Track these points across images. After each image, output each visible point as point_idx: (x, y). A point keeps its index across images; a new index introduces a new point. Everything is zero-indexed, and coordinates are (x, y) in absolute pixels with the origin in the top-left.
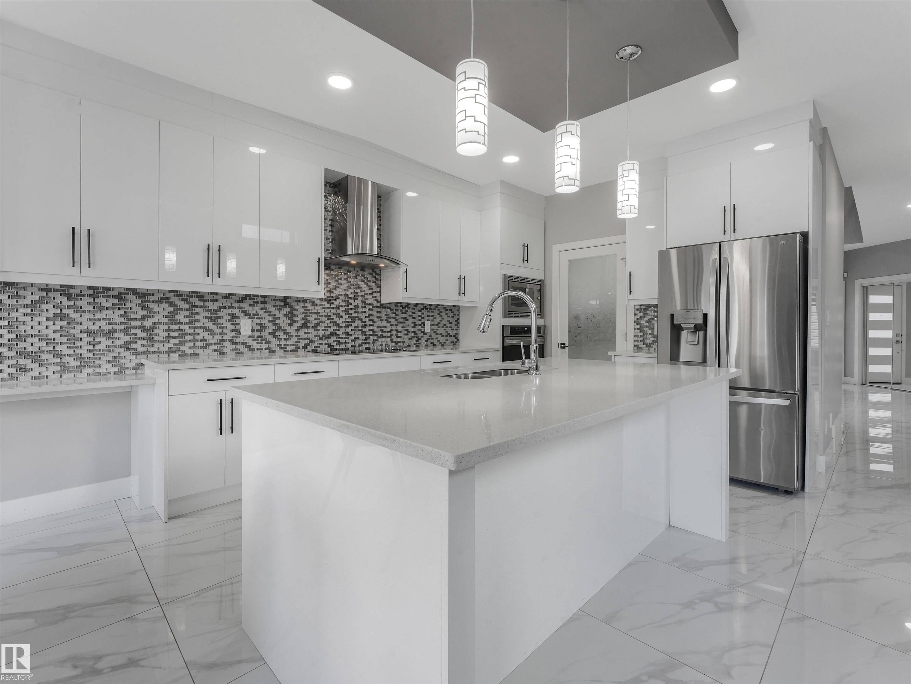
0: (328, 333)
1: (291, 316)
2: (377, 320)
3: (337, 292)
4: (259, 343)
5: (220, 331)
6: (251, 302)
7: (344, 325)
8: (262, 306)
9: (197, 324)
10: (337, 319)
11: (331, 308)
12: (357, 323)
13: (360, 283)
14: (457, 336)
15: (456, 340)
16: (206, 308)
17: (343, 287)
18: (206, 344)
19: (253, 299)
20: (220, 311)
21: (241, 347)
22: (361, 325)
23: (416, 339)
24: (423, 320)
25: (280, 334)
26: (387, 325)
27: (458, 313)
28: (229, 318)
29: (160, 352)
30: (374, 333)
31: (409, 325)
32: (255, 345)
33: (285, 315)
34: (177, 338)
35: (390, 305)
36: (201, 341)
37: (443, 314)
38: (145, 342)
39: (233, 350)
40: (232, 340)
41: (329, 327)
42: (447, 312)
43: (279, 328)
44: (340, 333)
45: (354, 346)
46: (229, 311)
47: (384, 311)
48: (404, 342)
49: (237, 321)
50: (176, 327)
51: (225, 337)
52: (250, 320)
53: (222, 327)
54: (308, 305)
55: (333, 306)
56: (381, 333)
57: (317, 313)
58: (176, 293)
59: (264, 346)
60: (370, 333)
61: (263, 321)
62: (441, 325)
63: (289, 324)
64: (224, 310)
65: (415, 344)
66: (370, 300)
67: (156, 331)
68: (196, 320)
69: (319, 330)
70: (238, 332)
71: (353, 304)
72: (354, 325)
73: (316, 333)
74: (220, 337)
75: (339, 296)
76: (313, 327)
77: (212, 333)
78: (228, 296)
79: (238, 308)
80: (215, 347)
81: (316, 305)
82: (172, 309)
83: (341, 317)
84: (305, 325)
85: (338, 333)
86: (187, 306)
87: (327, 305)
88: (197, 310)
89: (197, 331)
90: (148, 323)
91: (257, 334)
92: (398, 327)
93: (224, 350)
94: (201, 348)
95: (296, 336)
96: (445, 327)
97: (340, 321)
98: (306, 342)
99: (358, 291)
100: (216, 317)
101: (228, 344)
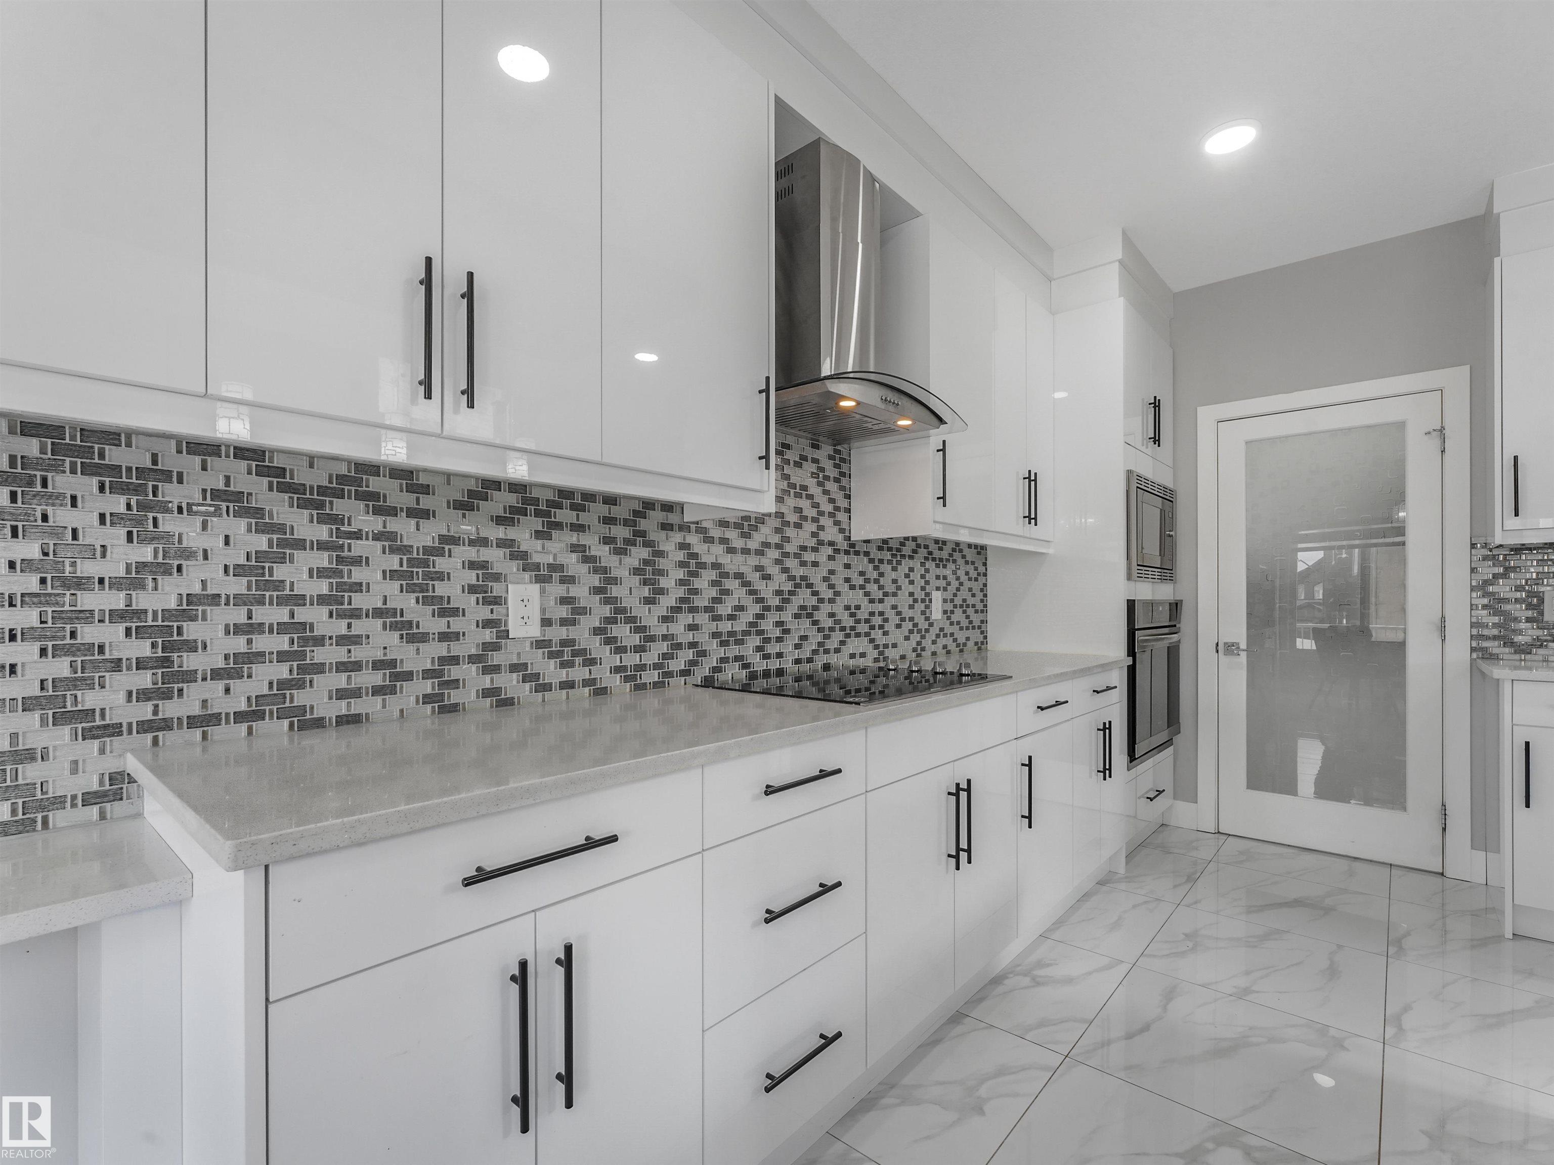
0: (740, 626)
2: (844, 588)
4: (563, 665)
5: (439, 625)
6: (539, 524)
7: (776, 601)
8: (572, 538)
9: (359, 601)
10: (759, 585)
11: (746, 551)
12: (804, 597)
13: (808, 482)
14: (984, 626)
16: (391, 542)
18: (393, 675)
19: (546, 515)
20: (439, 552)
21: (510, 683)
22: (813, 601)
23: (917, 638)
24: (928, 589)
25: (623, 632)
26: (864, 603)
27: (983, 564)
28: (471, 577)
29: (214, 719)
30: (837, 623)
31: (903, 601)
32: (551, 671)
33: (636, 571)
34: (282, 657)
35: (869, 547)
36: (377, 665)
37: (961, 574)
38: (145, 679)
39: (485, 693)
40: (480, 659)
41: (742, 608)
42: (967, 568)
43: (620, 613)
44: (767, 625)
45: (798, 661)
46: (470, 553)
47: (858, 564)
48: (895, 646)
49: (497, 589)
50: (281, 615)
51: (457, 649)
52: (536, 587)
53: (448, 611)
54: (693, 539)
55: (751, 545)
56: (851, 622)
57: (714, 566)
58: (279, 477)
59: (579, 673)
60: (830, 623)
61: (574, 591)
62: (958, 601)
63: (646, 601)
64: (456, 550)
65: (913, 650)
66: (831, 533)
67: (192, 631)
68: (357, 587)
69: (719, 618)
70: (499, 630)
71: (796, 540)
72: (797, 601)
73: (713, 626)
74: (441, 649)
76: (706, 609)
77: (413, 635)
79: (502, 543)
80: (427, 687)
81: (711, 540)
82: (261, 542)
83: (770, 577)
84: (685, 605)
85: (764, 625)
86: (323, 532)
87: (738, 543)
88: (359, 548)
89: (360, 627)
90: (160, 598)
91: (557, 633)
92: (884, 607)
93: (455, 696)
94: (377, 691)
95: (664, 638)
96: (964, 606)
97: (767, 590)
98: (690, 654)
99: (804, 503)
100: (429, 576)
101: (467, 672)
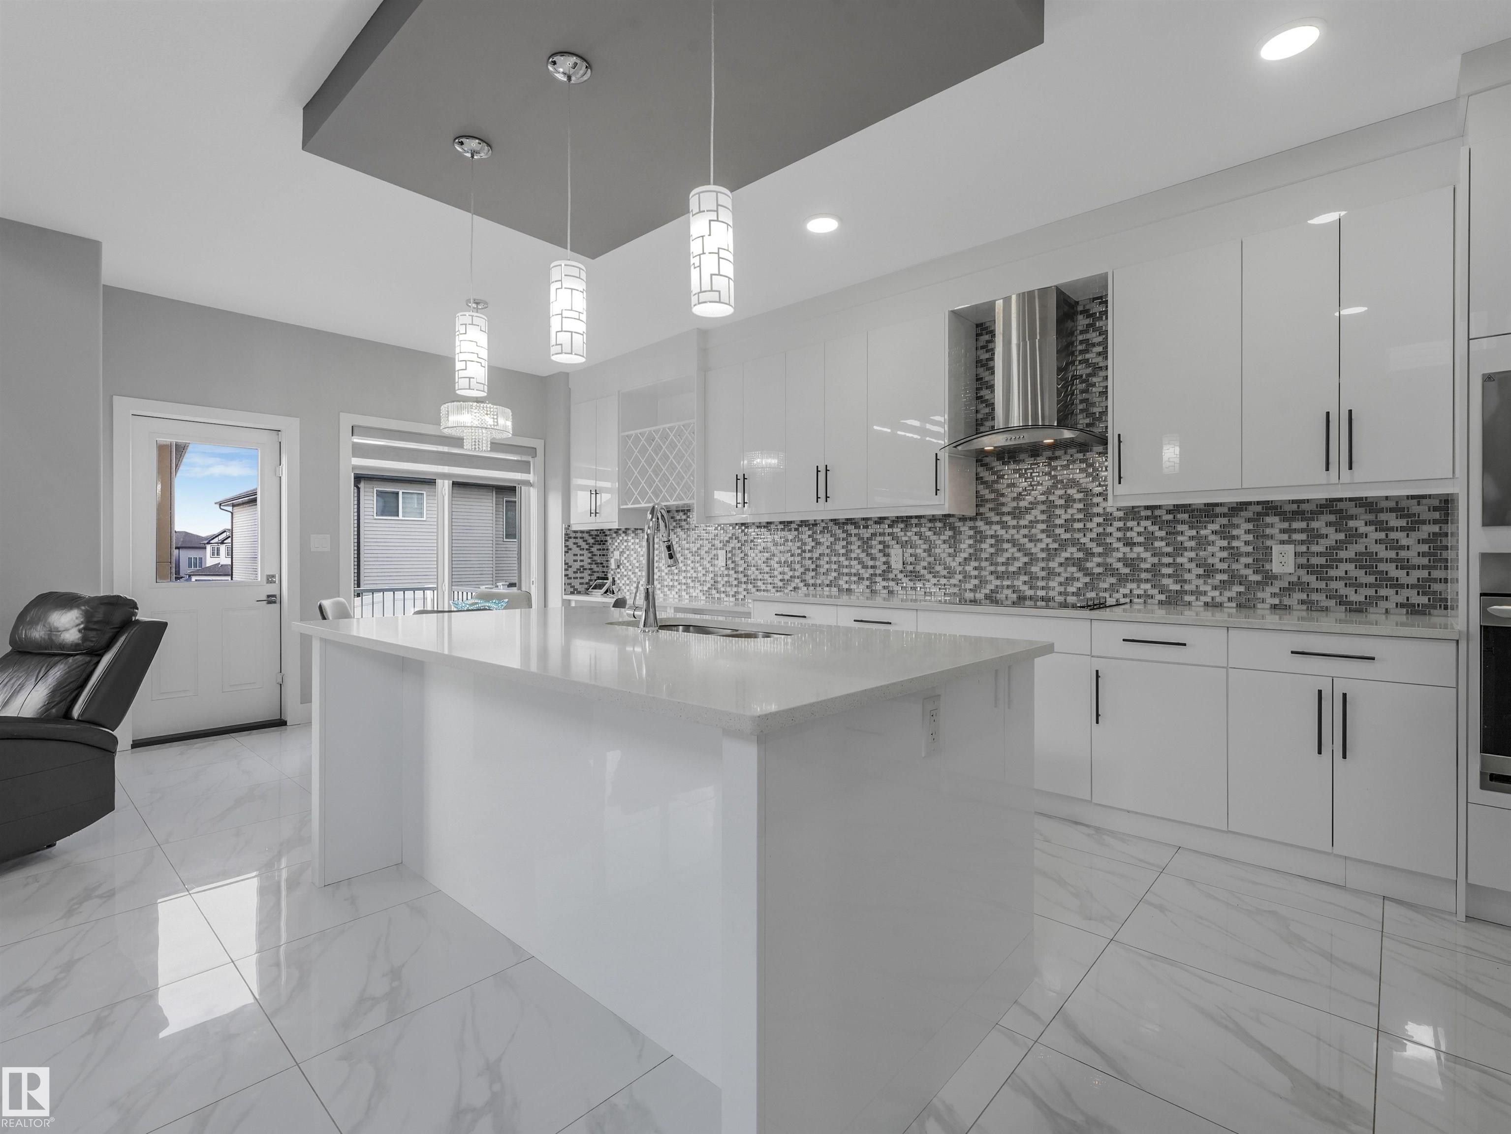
0: (1013, 569)
1: (954, 542)
3: (1029, 498)
4: (912, 580)
5: (871, 563)
6: (902, 525)
7: (1044, 555)
8: (916, 529)
9: (852, 555)
10: (1029, 545)
12: (1072, 552)
13: (1077, 476)
14: (1432, 587)
16: (859, 535)
18: (860, 578)
19: (906, 522)
20: (871, 538)
21: (893, 585)
23: (1238, 588)
24: (1266, 542)
25: (939, 568)
27: (1436, 516)
28: (880, 546)
29: (824, 585)
30: (1109, 570)
31: (1216, 552)
32: (908, 583)
34: (836, 570)
35: (1157, 512)
36: (856, 575)
37: (1360, 525)
38: (813, 574)
39: (885, 588)
40: (884, 575)
41: (1014, 559)
42: (1379, 517)
43: (938, 560)
44: (1037, 569)
46: (880, 537)
47: (1139, 525)
48: (1198, 593)
49: (889, 551)
50: (835, 559)
51: (877, 571)
52: (902, 550)
53: (873, 559)
54: (979, 524)
55: (1022, 522)
56: (1127, 571)
57: (993, 536)
58: (835, 521)
59: (919, 584)
60: (1100, 570)
61: (917, 551)
63: (950, 555)
64: (876, 537)
65: (1232, 600)
67: (821, 563)
68: (851, 551)
69: (997, 564)
70: (889, 565)
71: (1063, 515)
73: (992, 568)
74: (871, 571)
75: (1034, 504)
76: (988, 559)
77: (865, 567)
78: (880, 520)
79: (890, 533)
80: (868, 583)
82: (832, 539)
83: (1040, 540)
84: (975, 556)
85: (1034, 569)
86: (843, 534)
88: (852, 538)
89: (852, 563)
90: (816, 555)
91: (910, 568)
92: (1179, 560)
93: (876, 588)
94: (856, 582)
95: (961, 572)
96: (1366, 560)
97: (1036, 549)
98: (976, 582)
99: (1072, 491)
100: (868, 547)
101: (879, 579)
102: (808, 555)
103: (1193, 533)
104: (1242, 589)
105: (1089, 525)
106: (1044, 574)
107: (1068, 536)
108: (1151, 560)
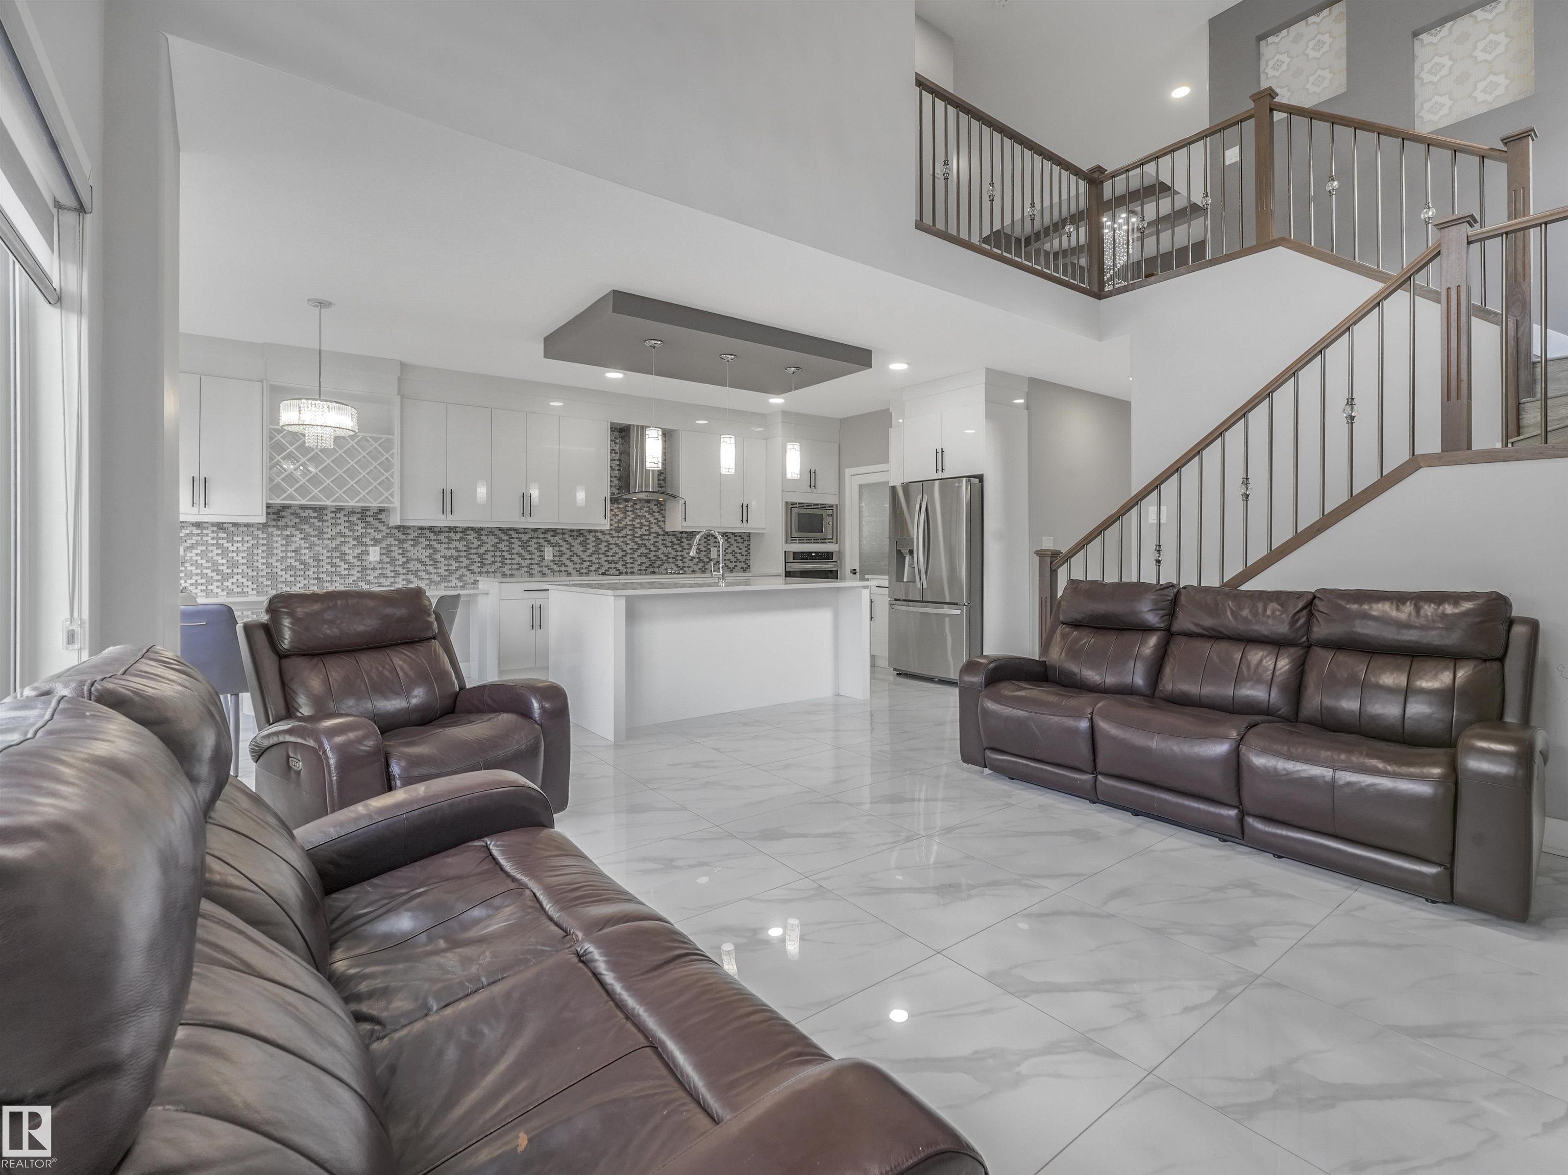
0: (616, 558)
1: (584, 544)
2: (662, 547)
3: (624, 523)
4: (558, 566)
5: (529, 556)
6: (553, 533)
7: (631, 551)
8: (561, 536)
9: (514, 551)
10: (624, 547)
11: (618, 537)
12: (643, 550)
13: (645, 514)
14: (748, 562)
15: (746, 566)
16: (519, 539)
17: (629, 518)
18: (520, 567)
19: (555, 532)
20: (529, 541)
21: (545, 570)
22: (647, 551)
23: (701, 564)
24: (709, 547)
25: (575, 559)
26: (672, 551)
27: (748, 538)
28: (536, 546)
29: (489, 572)
30: (658, 558)
32: (555, 568)
33: (580, 544)
34: (500, 562)
35: (677, 534)
36: (517, 564)
37: (732, 541)
38: (479, 565)
39: (540, 572)
40: (539, 564)
41: (617, 553)
42: (736, 538)
43: (574, 554)
44: (627, 558)
46: (536, 541)
47: (669, 539)
48: (689, 567)
49: (542, 548)
50: (499, 554)
51: (533, 562)
52: (551, 548)
53: (531, 554)
54: (598, 534)
55: (620, 535)
56: (665, 558)
57: (606, 541)
58: (500, 529)
59: (563, 569)
60: (655, 558)
61: (562, 549)
62: (729, 551)
63: (583, 551)
64: (533, 540)
65: (700, 569)
66: (655, 528)
67: (486, 556)
68: (513, 548)
69: (608, 556)
70: (542, 557)
71: (639, 532)
72: (640, 551)
73: (606, 558)
74: (529, 562)
75: (626, 526)
76: (603, 553)
77: (524, 559)
78: (535, 530)
79: (543, 538)
80: (526, 569)
81: (605, 534)
82: (497, 540)
83: (628, 544)
84: (596, 552)
85: (625, 558)
86: (507, 538)
87: (616, 535)
88: (513, 541)
89: (513, 556)
90: (481, 551)
91: (557, 559)
92: (683, 553)
93: (533, 572)
94: (517, 569)
95: (589, 561)
96: (733, 553)
97: (627, 548)
98: (597, 566)
99: (643, 521)
100: (527, 546)
101: (535, 567)
102: (474, 551)
103: (688, 542)
104: (702, 565)
105: (650, 537)
106: (631, 561)
107: (641, 542)
108: (673, 553)
